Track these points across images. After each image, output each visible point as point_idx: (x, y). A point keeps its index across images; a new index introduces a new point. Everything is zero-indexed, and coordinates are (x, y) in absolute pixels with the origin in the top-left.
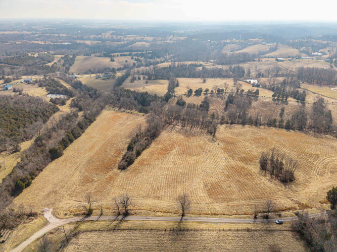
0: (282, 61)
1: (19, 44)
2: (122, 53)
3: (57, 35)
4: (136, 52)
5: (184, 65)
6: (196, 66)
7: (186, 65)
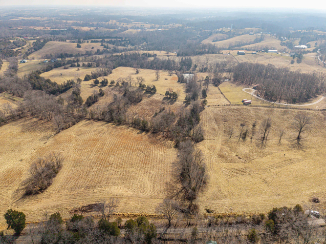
0: (244, 54)
1: (20, 29)
2: (94, 40)
3: (64, 21)
4: (110, 39)
5: (136, 54)
6: (150, 56)
7: (139, 54)
